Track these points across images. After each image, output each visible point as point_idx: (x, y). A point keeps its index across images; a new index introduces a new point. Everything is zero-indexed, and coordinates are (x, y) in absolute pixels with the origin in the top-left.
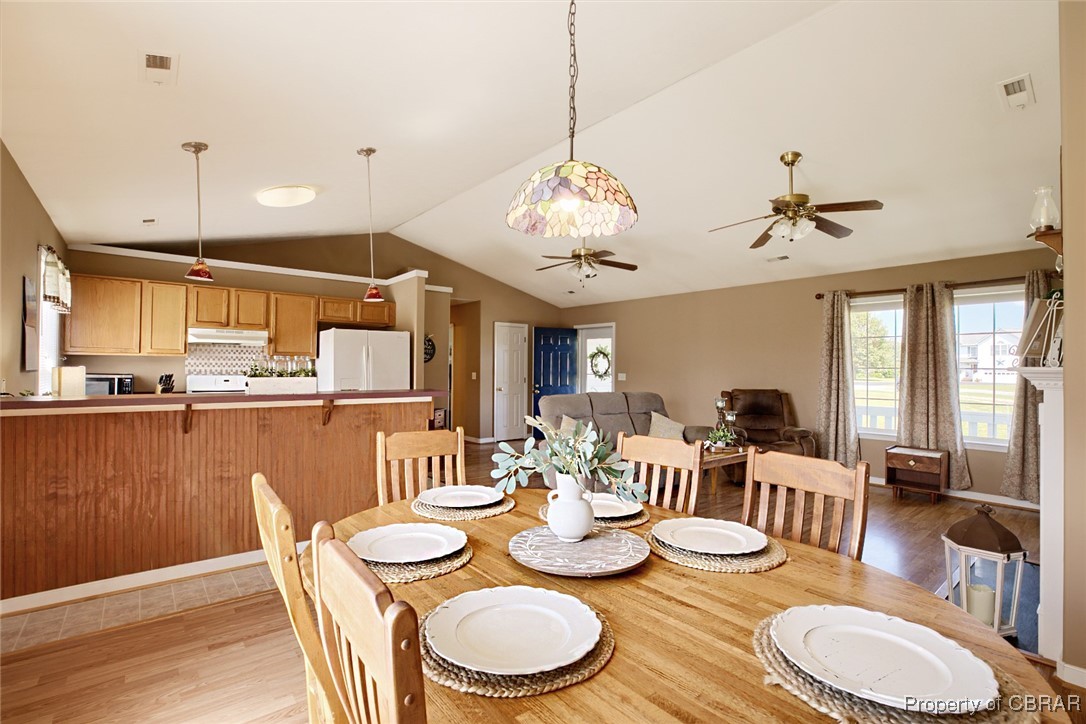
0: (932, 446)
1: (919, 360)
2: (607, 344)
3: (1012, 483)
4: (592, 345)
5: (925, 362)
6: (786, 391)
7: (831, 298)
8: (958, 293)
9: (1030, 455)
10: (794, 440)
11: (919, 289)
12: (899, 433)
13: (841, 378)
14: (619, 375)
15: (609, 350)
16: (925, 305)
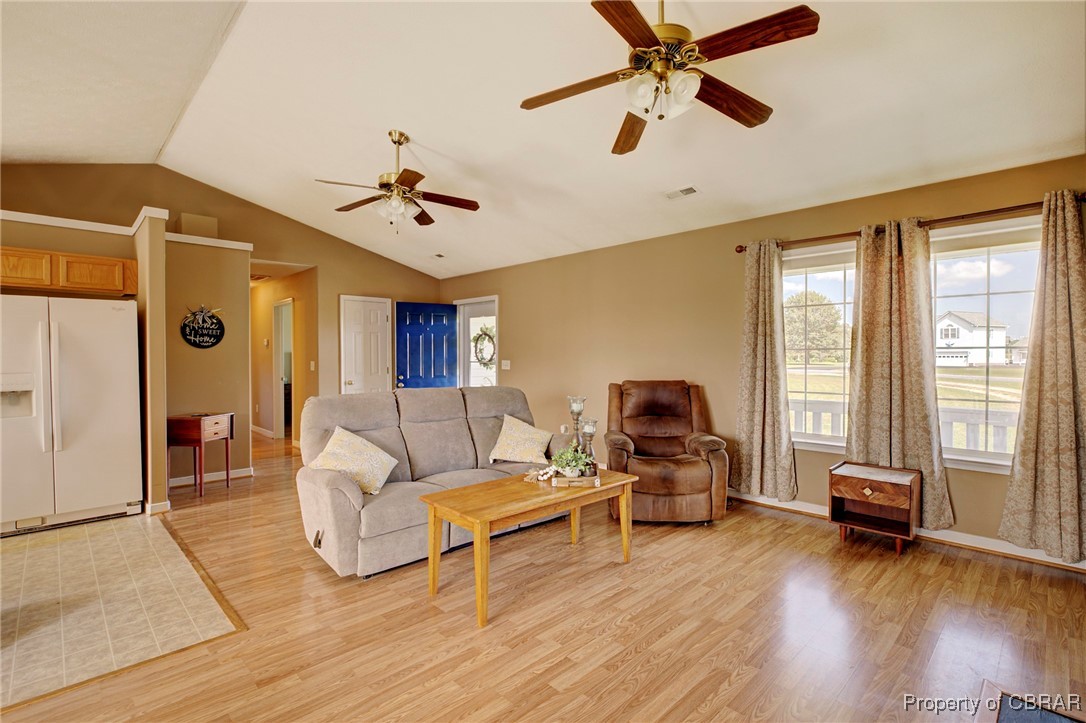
0: (897, 464)
1: (878, 336)
2: (490, 323)
3: (1018, 524)
4: (477, 325)
5: (886, 339)
6: (697, 383)
7: (757, 250)
8: (937, 235)
9: (1047, 481)
10: (700, 455)
11: (880, 231)
12: (849, 442)
13: (768, 364)
14: (503, 361)
15: (494, 332)
16: (887, 254)
